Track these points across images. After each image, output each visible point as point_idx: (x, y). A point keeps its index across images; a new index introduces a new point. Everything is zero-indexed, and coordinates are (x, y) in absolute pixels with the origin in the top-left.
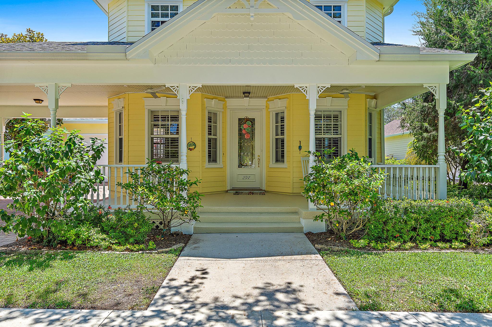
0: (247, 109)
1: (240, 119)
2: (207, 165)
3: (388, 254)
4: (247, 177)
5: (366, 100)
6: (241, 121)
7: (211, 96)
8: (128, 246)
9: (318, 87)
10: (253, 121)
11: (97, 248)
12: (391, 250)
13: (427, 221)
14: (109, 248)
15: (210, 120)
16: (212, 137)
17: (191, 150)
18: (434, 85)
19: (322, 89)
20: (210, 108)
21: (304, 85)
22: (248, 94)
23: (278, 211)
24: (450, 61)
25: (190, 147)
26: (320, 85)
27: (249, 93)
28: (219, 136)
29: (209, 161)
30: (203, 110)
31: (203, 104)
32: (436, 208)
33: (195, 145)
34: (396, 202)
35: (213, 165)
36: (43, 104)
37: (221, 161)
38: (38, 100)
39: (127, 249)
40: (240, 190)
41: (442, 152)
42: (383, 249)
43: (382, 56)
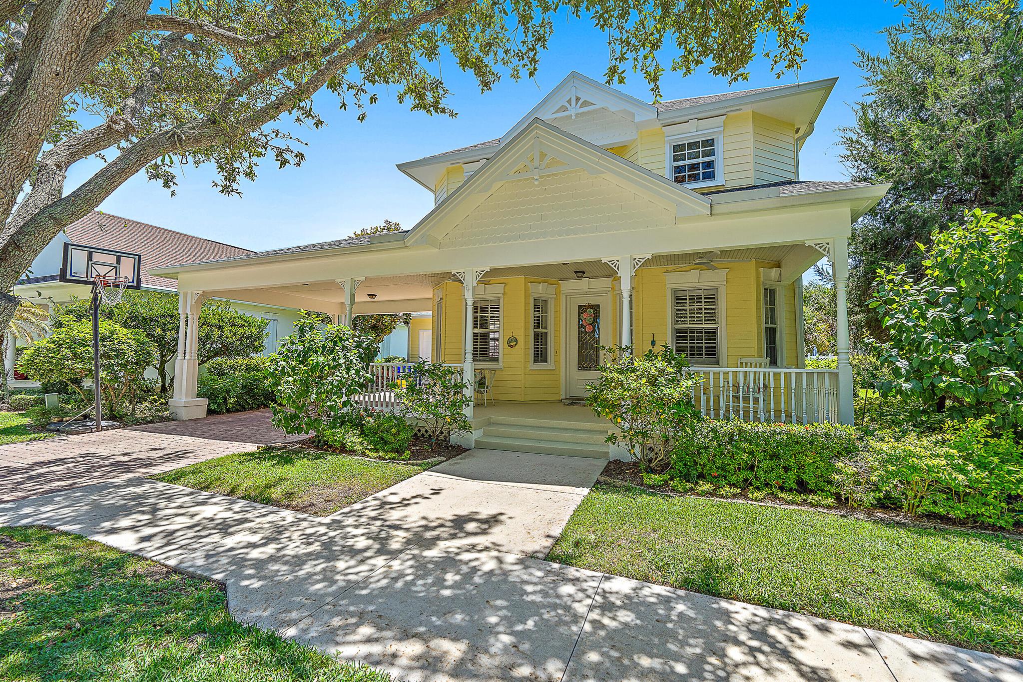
0: (587, 293)
1: (580, 307)
2: (531, 365)
3: (690, 499)
5: (757, 270)
6: (582, 309)
7: (536, 279)
8: (381, 454)
9: (635, 259)
10: (596, 308)
11: (352, 452)
12: (698, 494)
13: (774, 456)
14: (363, 454)
15: (537, 308)
16: (540, 330)
17: (511, 346)
18: (824, 241)
19: (640, 262)
20: (536, 295)
21: (615, 259)
22: (581, 274)
23: (588, 429)
24: (851, 200)
25: (511, 344)
26: (637, 257)
27: (584, 273)
28: (551, 330)
29: (535, 361)
30: (526, 297)
31: (526, 290)
32: (785, 437)
33: (516, 340)
34: (716, 424)
35: (541, 366)
36: (377, 299)
37: (553, 361)
38: (372, 296)
39: (380, 457)
40: (578, 400)
41: (843, 347)
42: (686, 492)
43: (715, 207)
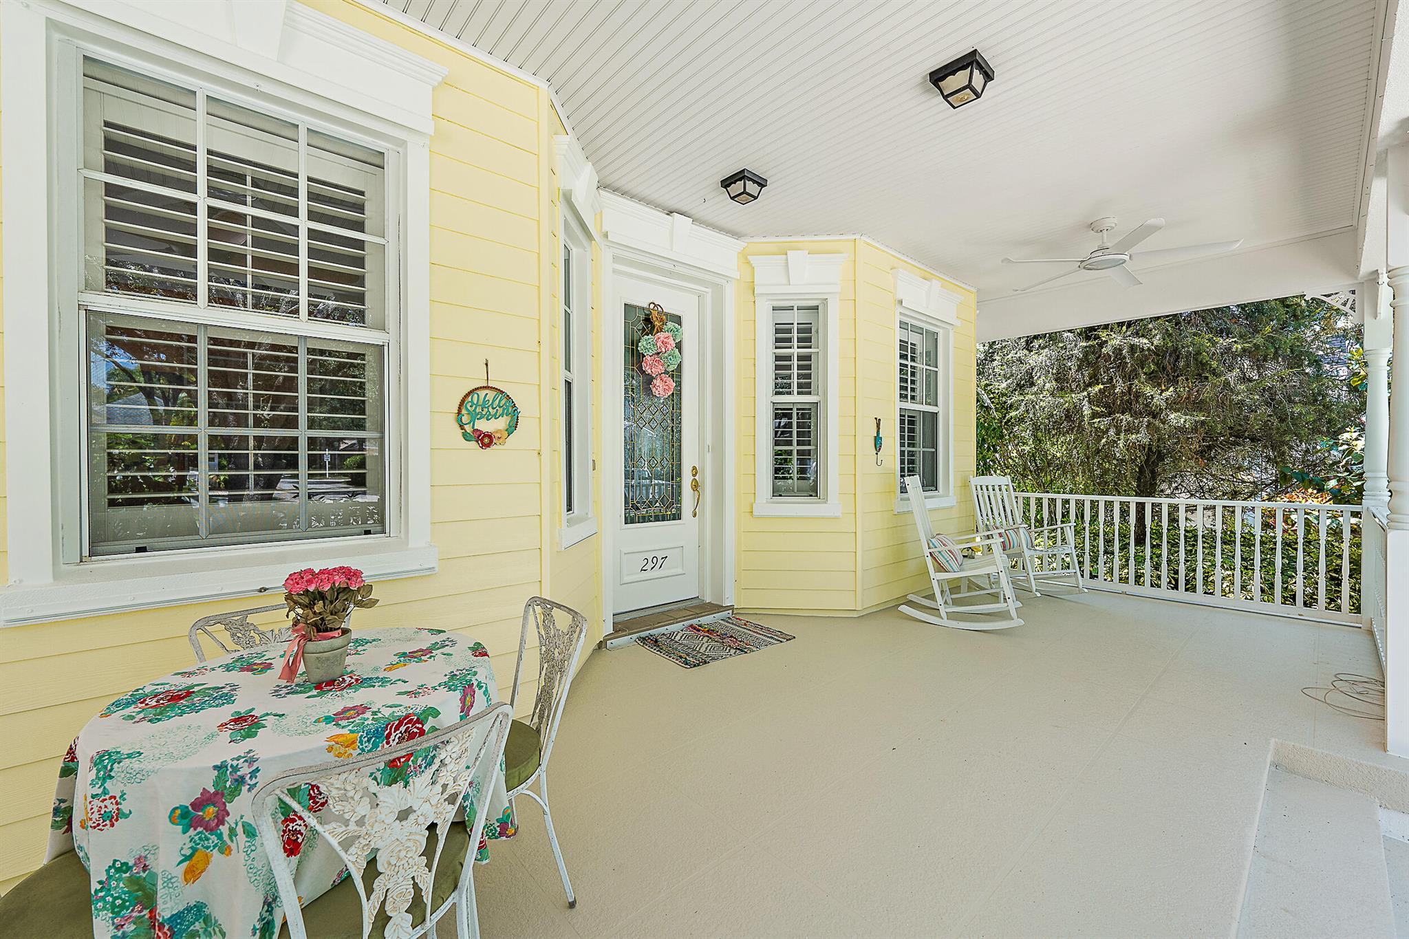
1: (628, 310)
4: (655, 560)
33: (512, 411)
